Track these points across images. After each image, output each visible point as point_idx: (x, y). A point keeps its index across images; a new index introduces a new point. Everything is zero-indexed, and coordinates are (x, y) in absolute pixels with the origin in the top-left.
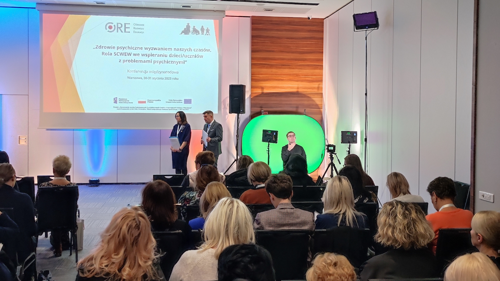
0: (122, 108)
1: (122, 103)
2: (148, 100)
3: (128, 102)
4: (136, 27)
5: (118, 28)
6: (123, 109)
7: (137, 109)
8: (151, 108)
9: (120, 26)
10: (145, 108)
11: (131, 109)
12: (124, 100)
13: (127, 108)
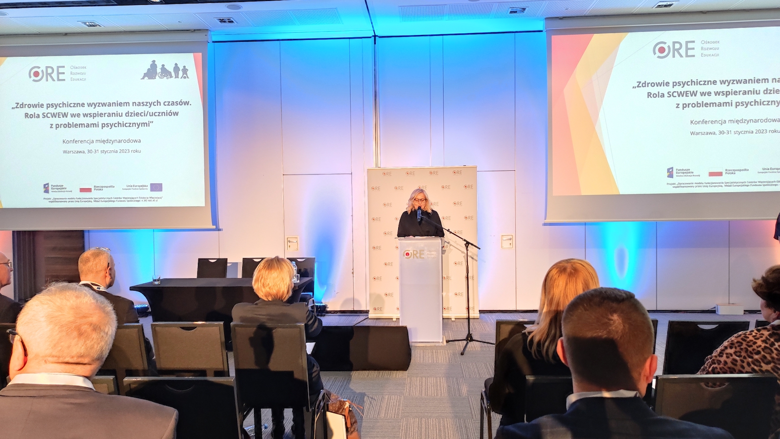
0: (682, 185)
1: (681, 176)
2: (726, 170)
3: (692, 174)
4: (705, 46)
5: (674, 50)
6: (683, 187)
7: (707, 186)
8: (732, 183)
9: (677, 46)
10: (721, 185)
11: (696, 187)
12: (685, 171)
13: (689, 185)
